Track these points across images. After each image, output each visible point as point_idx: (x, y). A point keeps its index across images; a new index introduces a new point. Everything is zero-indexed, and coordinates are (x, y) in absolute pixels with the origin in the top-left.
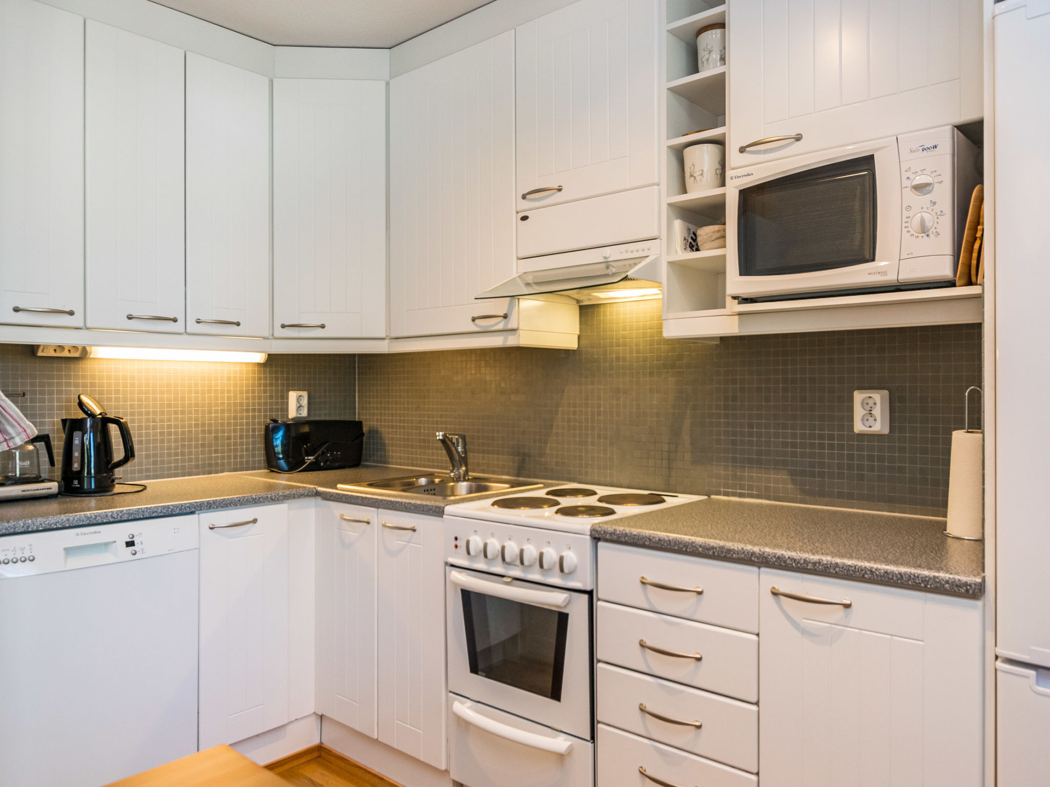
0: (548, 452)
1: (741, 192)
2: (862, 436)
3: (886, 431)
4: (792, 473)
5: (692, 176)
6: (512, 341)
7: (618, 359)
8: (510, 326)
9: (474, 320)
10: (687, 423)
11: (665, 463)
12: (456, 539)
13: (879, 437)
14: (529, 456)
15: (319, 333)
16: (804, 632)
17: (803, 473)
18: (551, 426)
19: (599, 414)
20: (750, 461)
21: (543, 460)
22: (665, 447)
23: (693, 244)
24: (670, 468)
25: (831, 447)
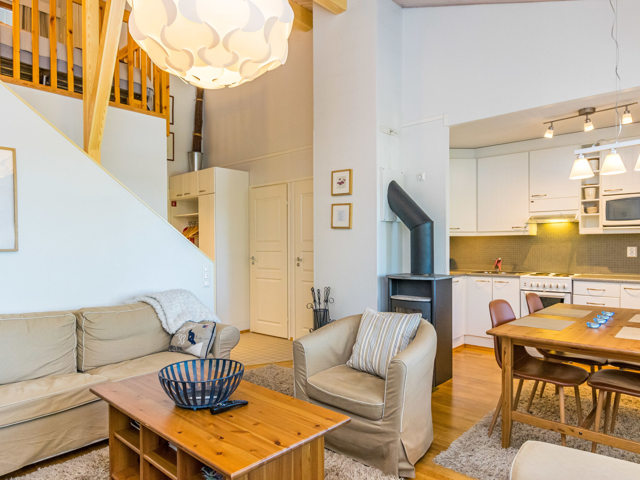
0: (525, 264)
1: (607, 201)
2: (629, 258)
3: (637, 256)
4: (609, 267)
5: (588, 195)
6: (526, 234)
7: (551, 238)
8: (527, 230)
9: (513, 228)
10: (575, 255)
11: (568, 266)
12: (525, 283)
13: (635, 258)
14: (518, 265)
15: (458, 230)
16: (632, 296)
17: (612, 267)
18: (526, 257)
19: (544, 253)
20: (596, 265)
21: (523, 266)
22: (568, 262)
23: (586, 211)
24: (569, 267)
25: (621, 261)
